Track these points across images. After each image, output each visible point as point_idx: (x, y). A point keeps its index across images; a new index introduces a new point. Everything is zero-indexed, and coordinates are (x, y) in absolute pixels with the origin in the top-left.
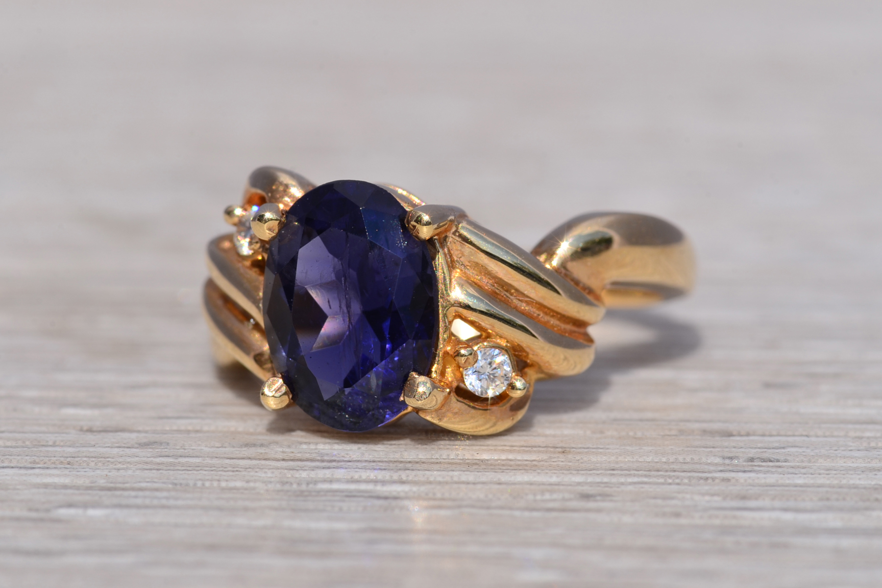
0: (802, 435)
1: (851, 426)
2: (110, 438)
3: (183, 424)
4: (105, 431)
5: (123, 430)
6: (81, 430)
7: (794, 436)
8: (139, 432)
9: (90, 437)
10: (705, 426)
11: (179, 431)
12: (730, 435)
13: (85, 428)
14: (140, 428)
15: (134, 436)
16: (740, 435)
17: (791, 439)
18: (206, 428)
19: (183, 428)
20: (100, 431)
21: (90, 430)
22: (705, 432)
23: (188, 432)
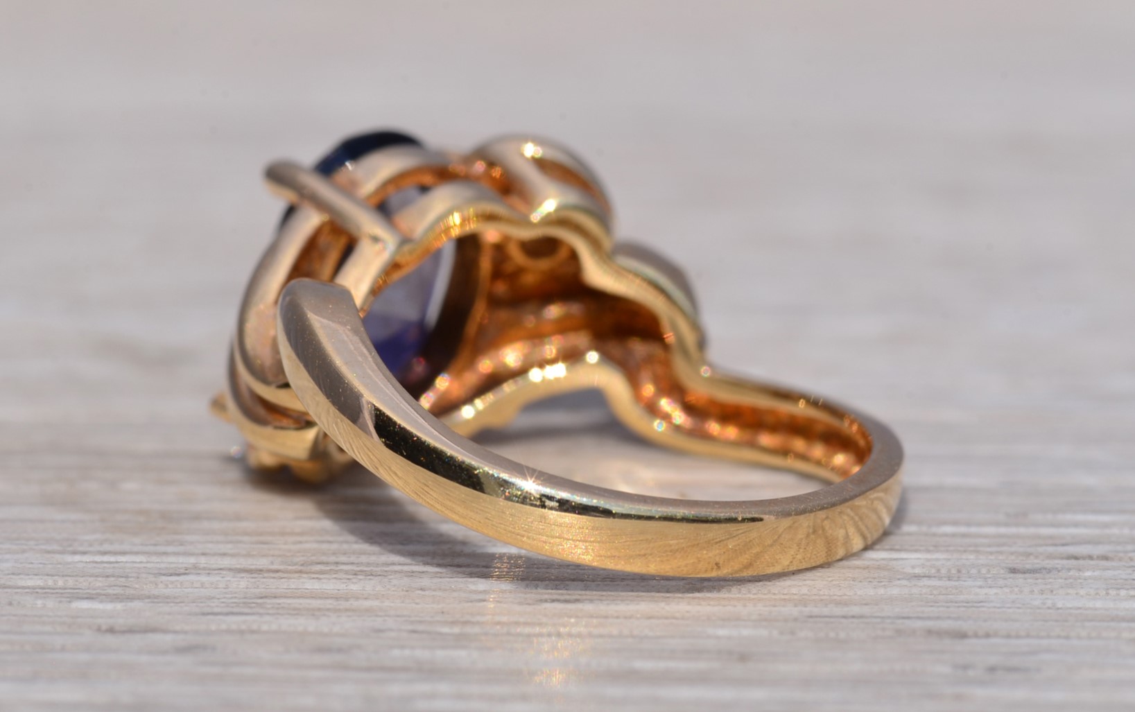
0: (1059, 637)
1: (1124, 625)
2: (137, 640)
3: (234, 622)
4: (131, 631)
5: (154, 630)
6: (99, 630)
7: (1049, 637)
8: (175, 632)
9: (110, 640)
10: (930, 624)
11: (229, 632)
12: (962, 636)
13: (104, 628)
14: (178, 628)
15: (169, 638)
16: (976, 636)
17: (1045, 642)
18: (265, 627)
19: (234, 627)
20: (124, 632)
21: (111, 630)
22: (930, 632)
23: (241, 632)
